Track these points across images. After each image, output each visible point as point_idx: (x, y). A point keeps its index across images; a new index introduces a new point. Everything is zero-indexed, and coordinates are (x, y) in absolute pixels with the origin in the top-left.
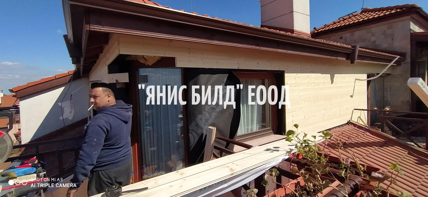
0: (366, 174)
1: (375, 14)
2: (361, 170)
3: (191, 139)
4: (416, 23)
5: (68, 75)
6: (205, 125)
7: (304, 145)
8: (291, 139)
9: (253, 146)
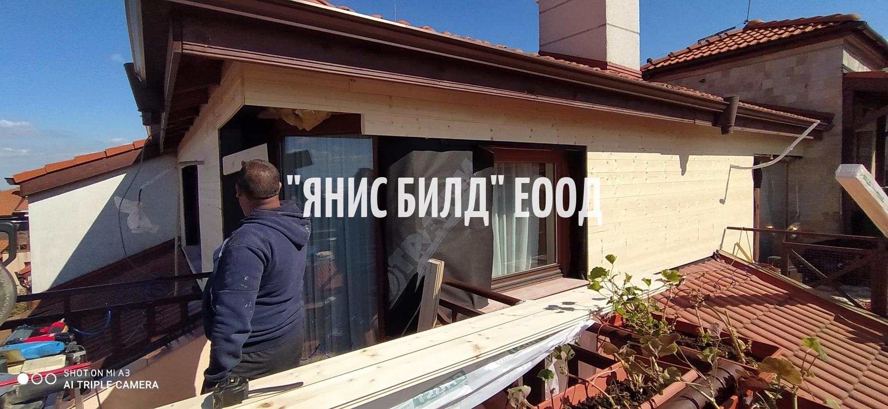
0: (751, 358)
1: (772, 34)
2: (740, 349)
3: (391, 285)
4: (854, 54)
5: (132, 150)
6: (421, 255)
7: (625, 298)
8: (600, 286)
9: (520, 300)
